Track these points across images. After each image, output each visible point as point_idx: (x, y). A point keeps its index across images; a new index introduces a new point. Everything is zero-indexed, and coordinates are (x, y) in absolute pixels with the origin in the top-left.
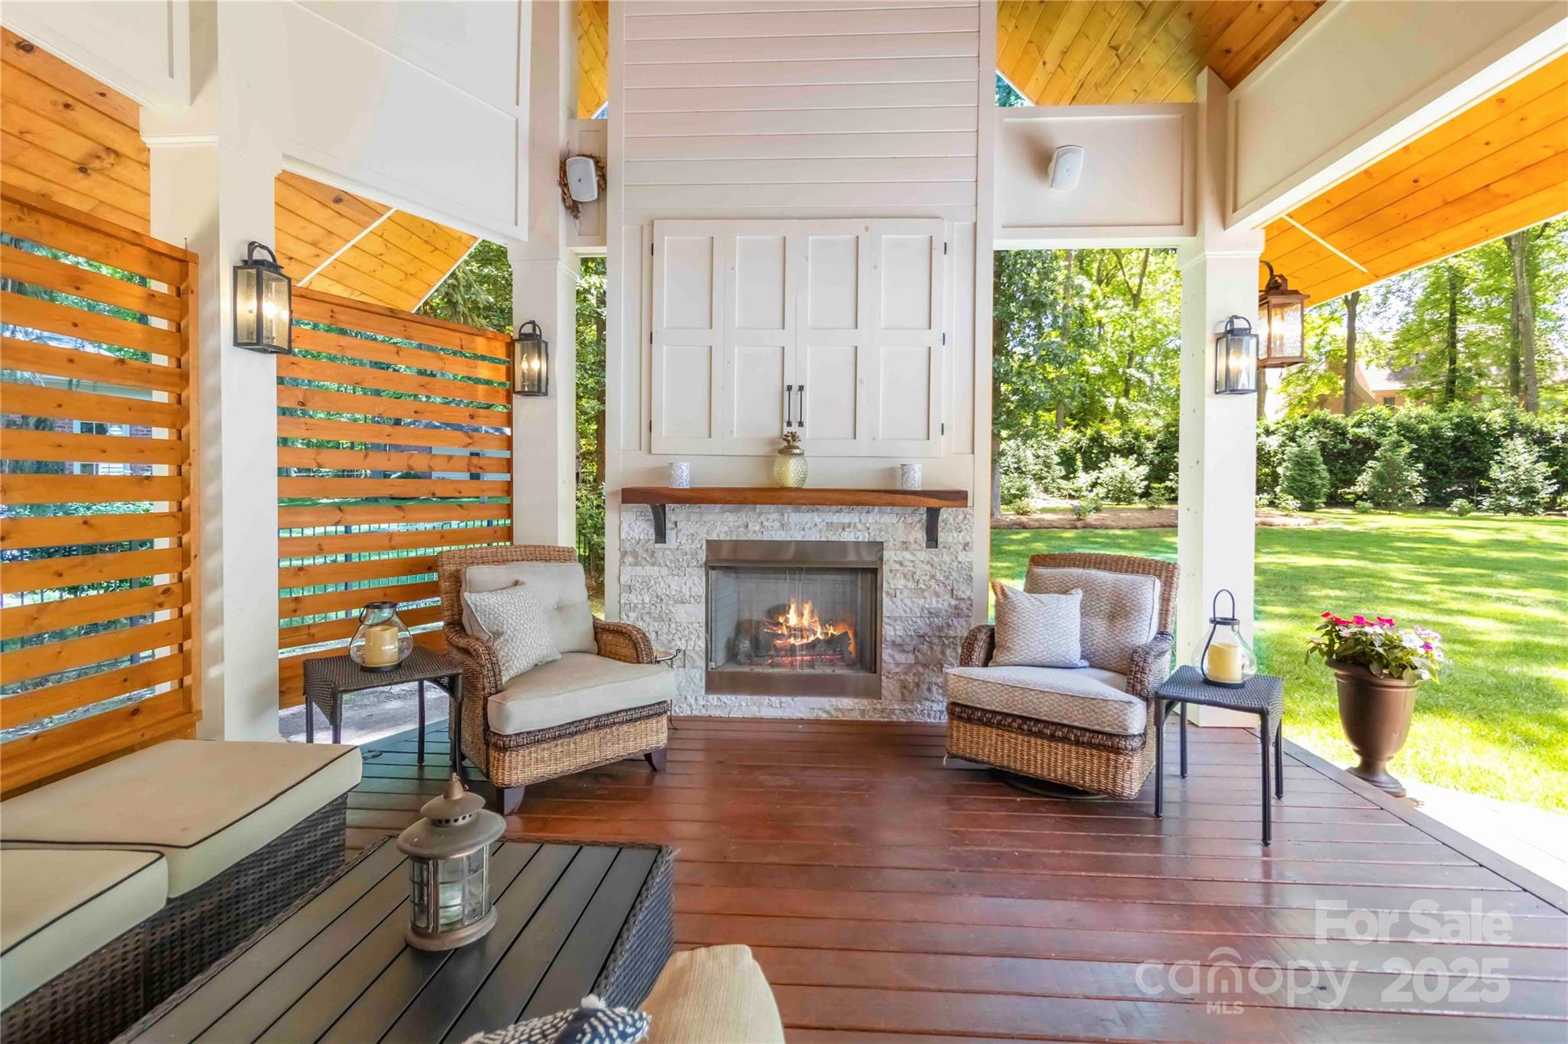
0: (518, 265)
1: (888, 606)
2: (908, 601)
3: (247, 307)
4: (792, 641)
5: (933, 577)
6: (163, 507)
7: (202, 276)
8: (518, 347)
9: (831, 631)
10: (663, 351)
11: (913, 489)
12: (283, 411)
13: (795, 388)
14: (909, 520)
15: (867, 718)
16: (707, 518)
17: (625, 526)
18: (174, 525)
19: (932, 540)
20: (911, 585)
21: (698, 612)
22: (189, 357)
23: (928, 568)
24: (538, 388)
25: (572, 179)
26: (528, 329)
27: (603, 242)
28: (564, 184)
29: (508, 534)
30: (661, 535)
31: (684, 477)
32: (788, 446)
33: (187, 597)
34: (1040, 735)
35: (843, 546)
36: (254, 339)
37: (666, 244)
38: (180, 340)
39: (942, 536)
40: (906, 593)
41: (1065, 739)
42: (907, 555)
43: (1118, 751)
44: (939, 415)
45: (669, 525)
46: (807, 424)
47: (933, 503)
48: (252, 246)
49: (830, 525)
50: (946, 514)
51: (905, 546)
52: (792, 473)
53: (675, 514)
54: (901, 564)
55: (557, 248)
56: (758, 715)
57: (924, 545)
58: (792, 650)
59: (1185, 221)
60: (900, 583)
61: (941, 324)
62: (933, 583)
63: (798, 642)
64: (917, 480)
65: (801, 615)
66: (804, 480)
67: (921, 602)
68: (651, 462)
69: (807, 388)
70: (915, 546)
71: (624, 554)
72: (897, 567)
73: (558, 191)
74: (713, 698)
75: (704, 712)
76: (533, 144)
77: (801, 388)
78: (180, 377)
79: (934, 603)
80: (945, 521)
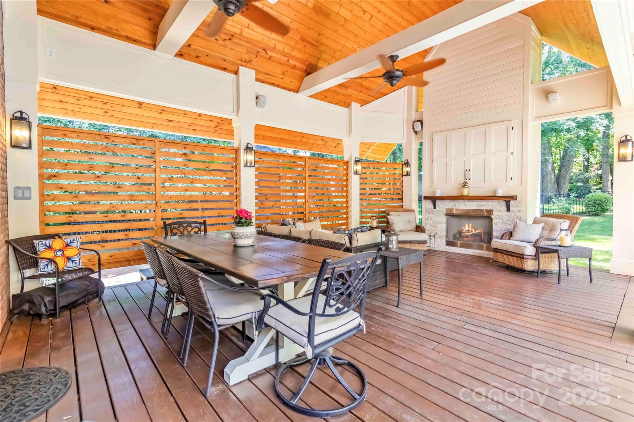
0: (404, 147)
1: (494, 227)
2: (501, 226)
3: (355, 168)
4: (467, 234)
5: (508, 220)
6: (345, 200)
7: (350, 164)
8: (404, 166)
9: (477, 231)
10: (435, 164)
11: (500, 195)
12: (361, 184)
13: (468, 170)
14: (501, 204)
15: (488, 257)
16: (446, 203)
17: (427, 205)
18: (346, 202)
19: (508, 210)
20: (502, 222)
21: (444, 226)
22: (348, 172)
23: (507, 217)
24: (408, 174)
25: (415, 127)
26: (406, 162)
27: (422, 140)
28: (413, 128)
29: (402, 206)
30: (435, 208)
31: (438, 194)
32: (465, 185)
33: (348, 214)
34: (509, 255)
35: (482, 211)
36: (356, 173)
37: (436, 138)
38: (347, 175)
39: (511, 208)
40: (500, 224)
41: (513, 256)
42: (500, 213)
43: (523, 258)
44: (511, 174)
45: (436, 205)
46: (471, 179)
47: (508, 199)
48: (356, 158)
49: (478, 205)
50: (512, 202)
51: (500, 211)
52: (466, 192)
53: (438, 202)
54: (498, 216)
55: (412, 142)
56: (458, 252)
57: (506, 211)
58: (467, 236)
59: (608, 105)
60: (498, 221)
61: (511, 149)
62: (509, 222)
63: (468, 234)
64: (500, 193)
65: (469, 227)
66: (469, 194)
67: (505, 226)
68: (432, 190)
69: (471, 170)
70: (503, 211)
71: (426, 211)
72: (497, 216)
73: (413, 130)
74: (447, 247)
75: (445, 250)
76: (407, 120)
77: (470, 170)
78: (347, 180)
79: (509, 227)
80: (512, 204)
